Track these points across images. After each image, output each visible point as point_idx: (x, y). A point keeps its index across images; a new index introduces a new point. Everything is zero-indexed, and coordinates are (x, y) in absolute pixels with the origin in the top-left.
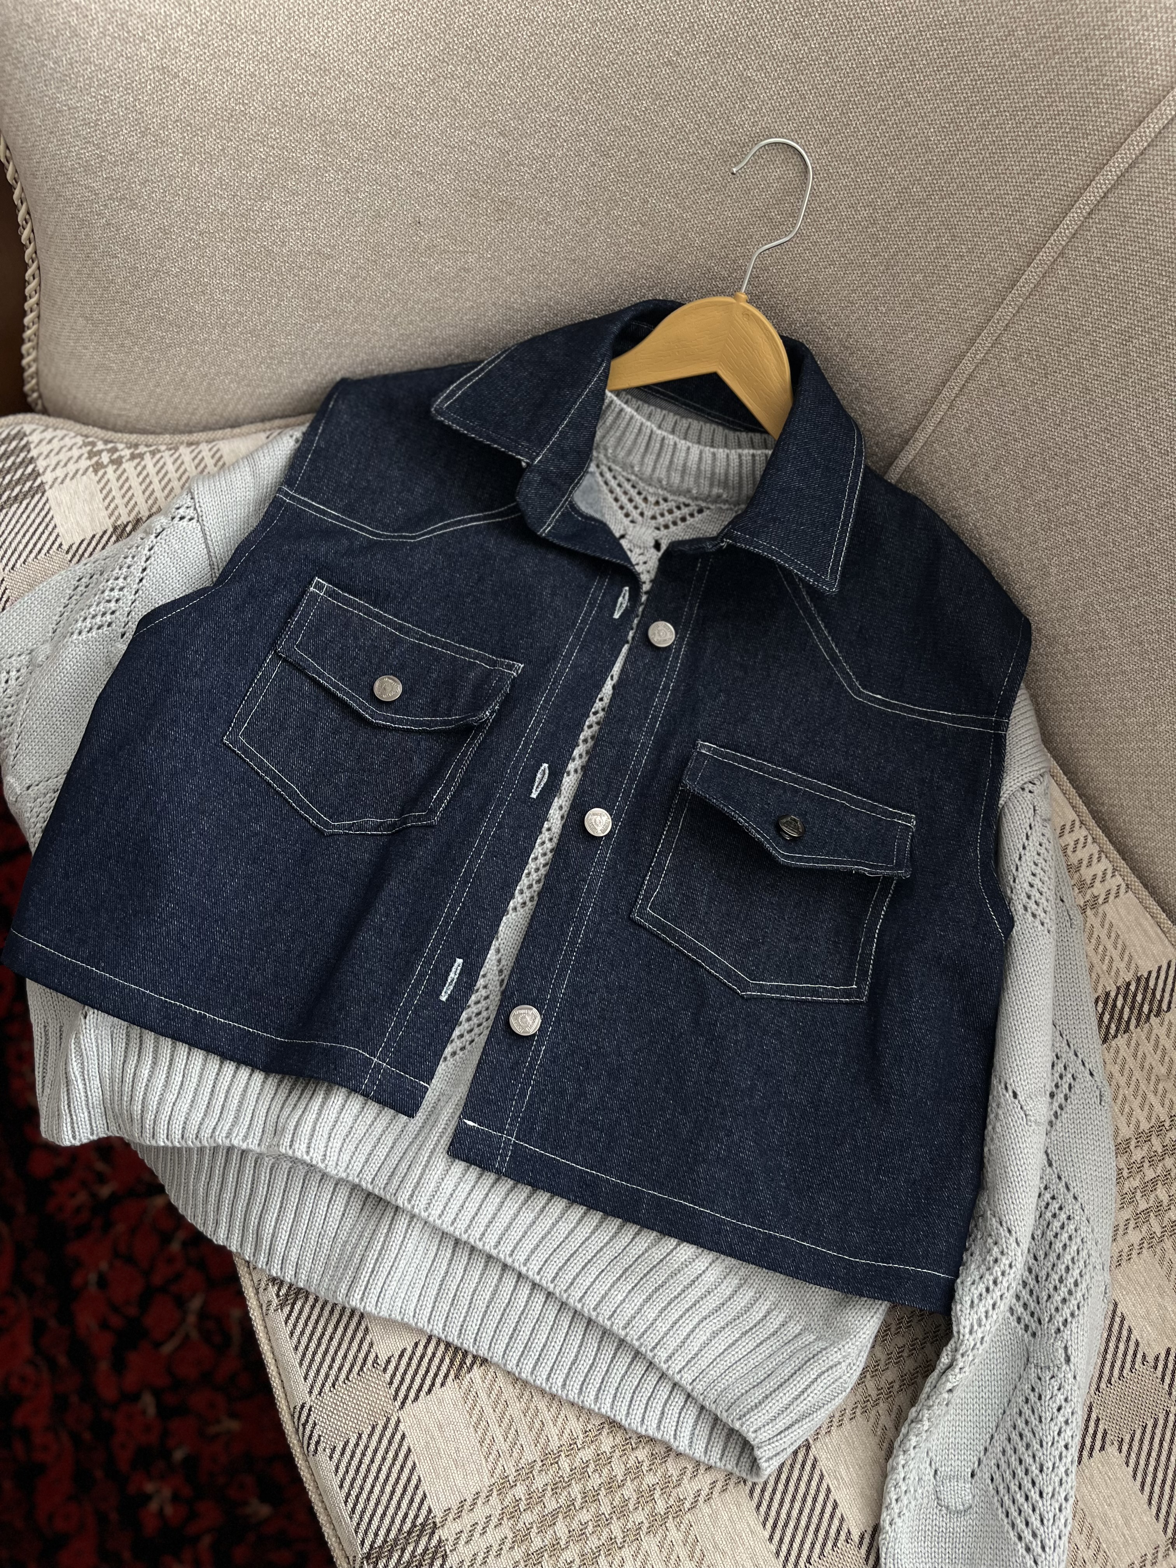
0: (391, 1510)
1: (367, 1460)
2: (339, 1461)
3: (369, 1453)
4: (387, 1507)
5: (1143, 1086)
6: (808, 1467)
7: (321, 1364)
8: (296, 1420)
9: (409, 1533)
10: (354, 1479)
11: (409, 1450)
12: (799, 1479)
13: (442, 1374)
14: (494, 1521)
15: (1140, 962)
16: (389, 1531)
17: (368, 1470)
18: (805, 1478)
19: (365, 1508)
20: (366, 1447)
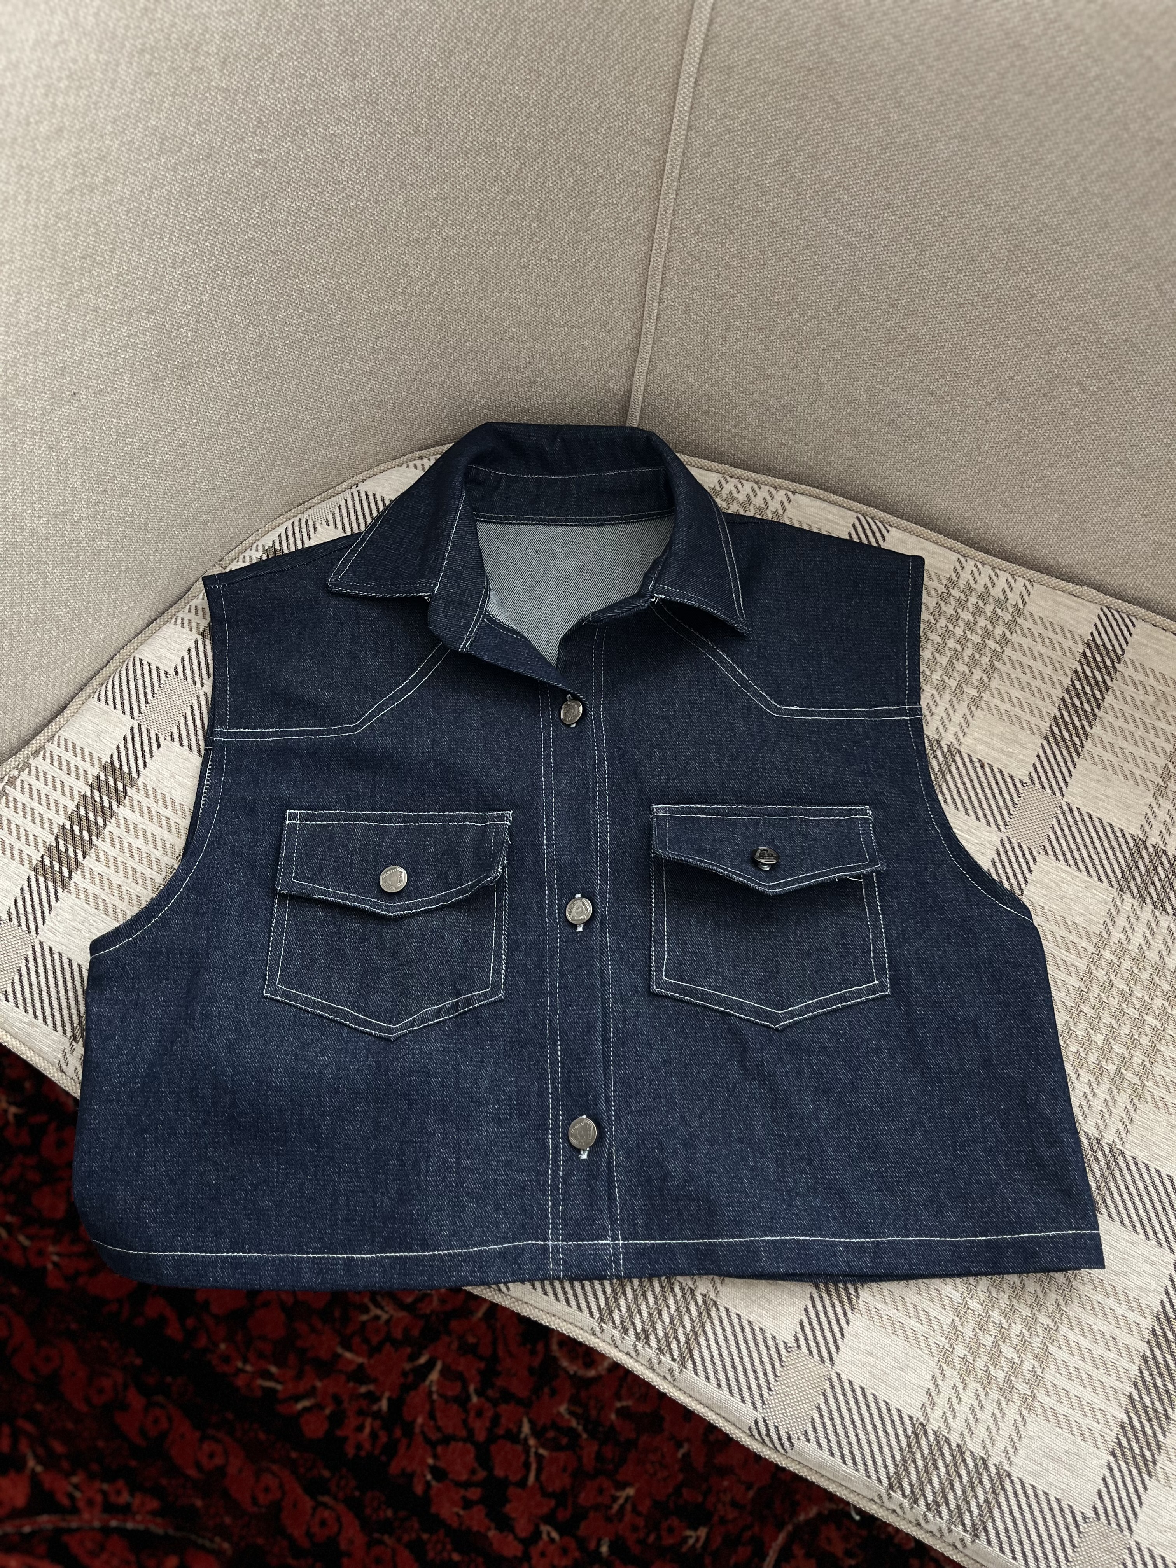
0: (884, 1441)
1: (838, 1421)
2: (817, 1438)
3: (836, 1415)
4: (879, 1441)
5: (1147, 721)
6: (1133, 1168)
7: (748, 1382)
8: (757, 1436)
9: (909, 1445)
10: (839, 1442)
11: (862, 1389)
12: (1134, 1180)
13: (841, 1316)
14: (960, 1386)
15: (1081, 631)
16: (893, 1457)
17: (844, 1427)
18: (1137, 1176)
19: (863, 1454)
20: (830, 1412)
